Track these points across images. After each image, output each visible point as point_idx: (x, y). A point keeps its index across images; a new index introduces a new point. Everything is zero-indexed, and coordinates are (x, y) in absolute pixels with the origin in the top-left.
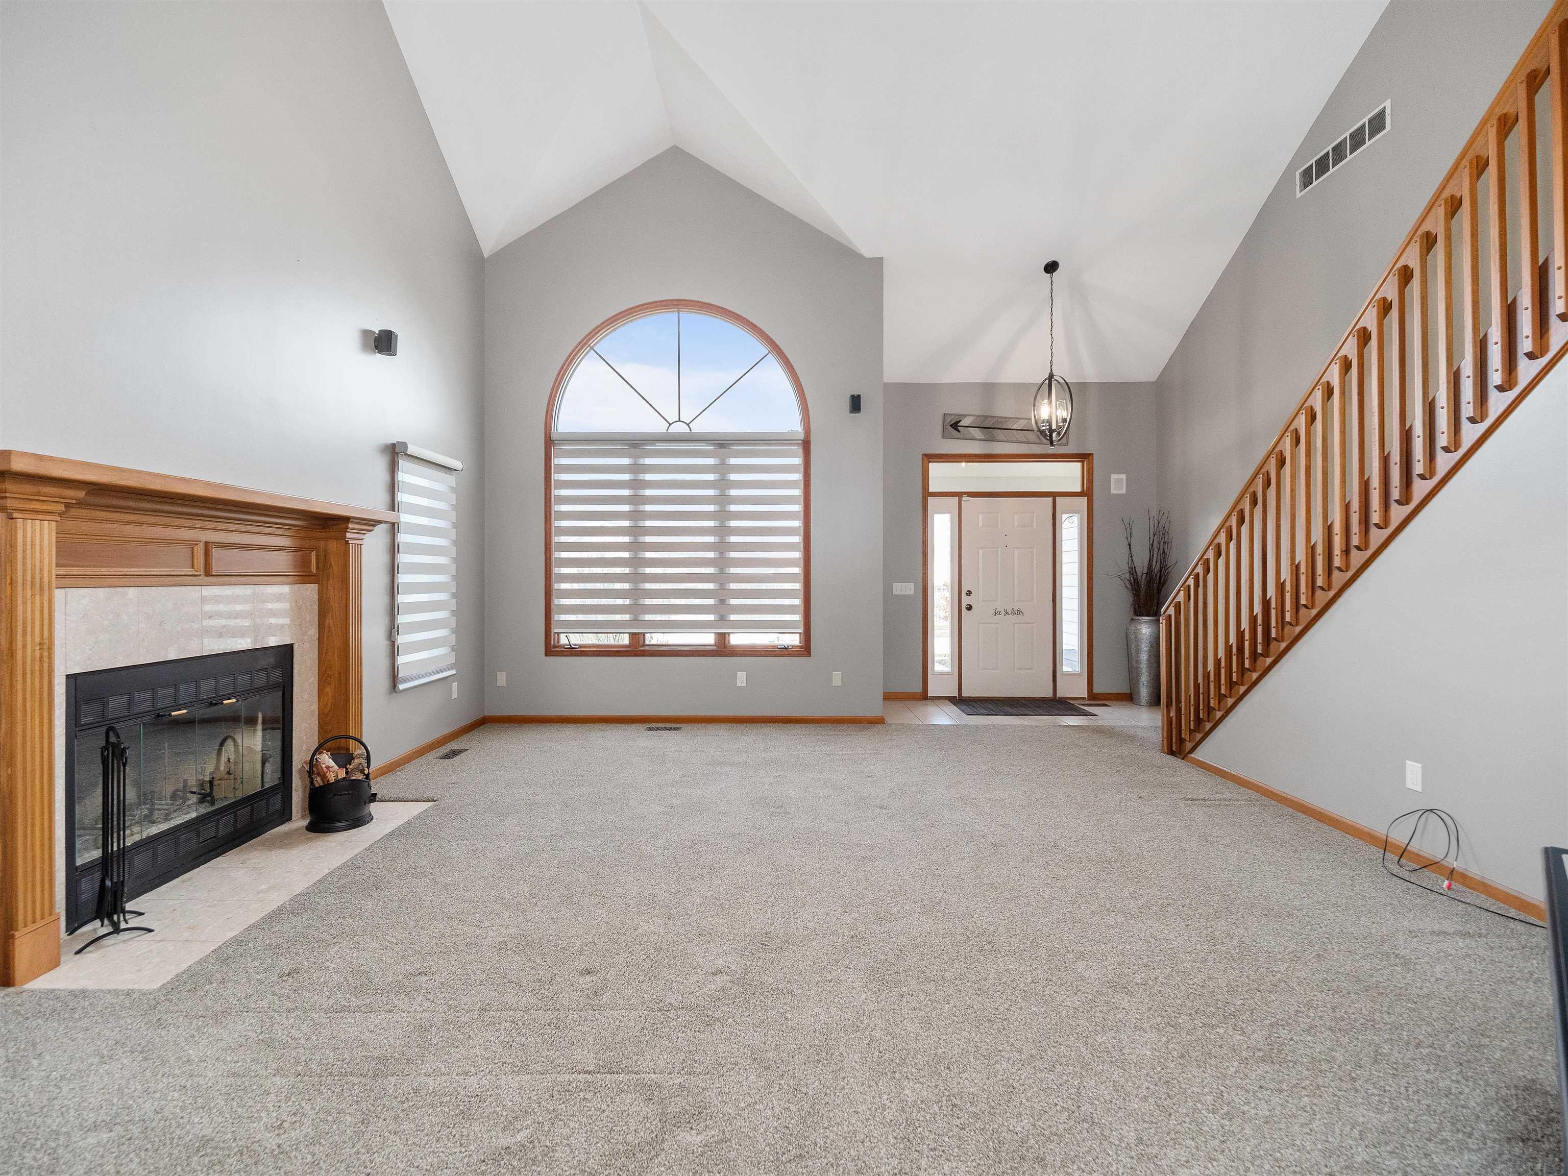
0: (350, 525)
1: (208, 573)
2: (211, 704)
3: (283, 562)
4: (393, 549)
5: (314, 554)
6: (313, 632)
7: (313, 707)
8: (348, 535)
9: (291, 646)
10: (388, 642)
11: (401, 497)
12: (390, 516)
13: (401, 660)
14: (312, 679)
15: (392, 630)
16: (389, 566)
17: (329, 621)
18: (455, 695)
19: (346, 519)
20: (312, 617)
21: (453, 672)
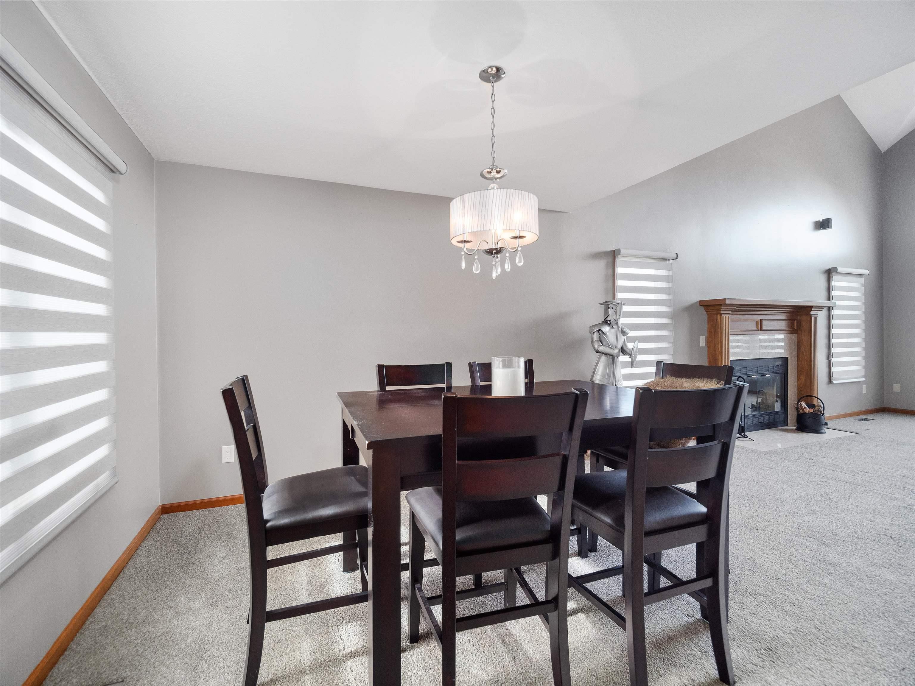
0: (813, 309)
1: (761, 330)
2: (762, 376)
3: (783, 325)
4: (829, 318)
5: (796, 321)
6: (795, 353)
7: (795, 384)
8: (811, 313)
9: (787, 357)
10: (827, 361)
11: (833, 293)
12: (828, 304)
13: (833, 369)
14: (795, 372)
15: (829, 356)
16: (827, 325)
17: (802, 349)
18: (864, 392)
19: (811, 307)
20: (795, 347)
21: (864, 379)
